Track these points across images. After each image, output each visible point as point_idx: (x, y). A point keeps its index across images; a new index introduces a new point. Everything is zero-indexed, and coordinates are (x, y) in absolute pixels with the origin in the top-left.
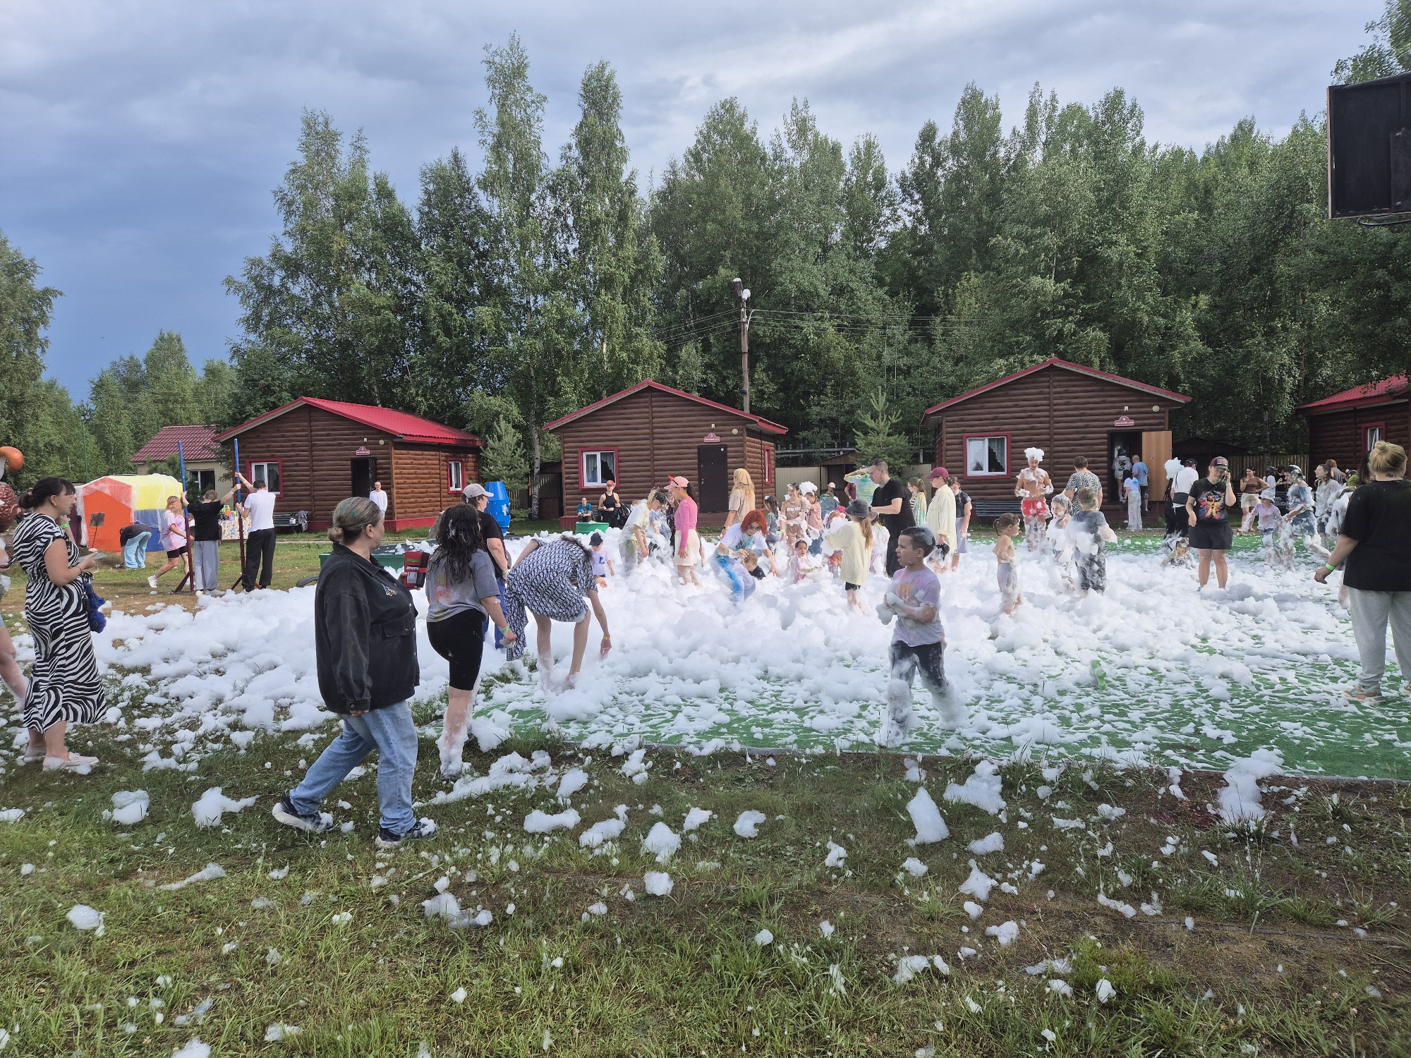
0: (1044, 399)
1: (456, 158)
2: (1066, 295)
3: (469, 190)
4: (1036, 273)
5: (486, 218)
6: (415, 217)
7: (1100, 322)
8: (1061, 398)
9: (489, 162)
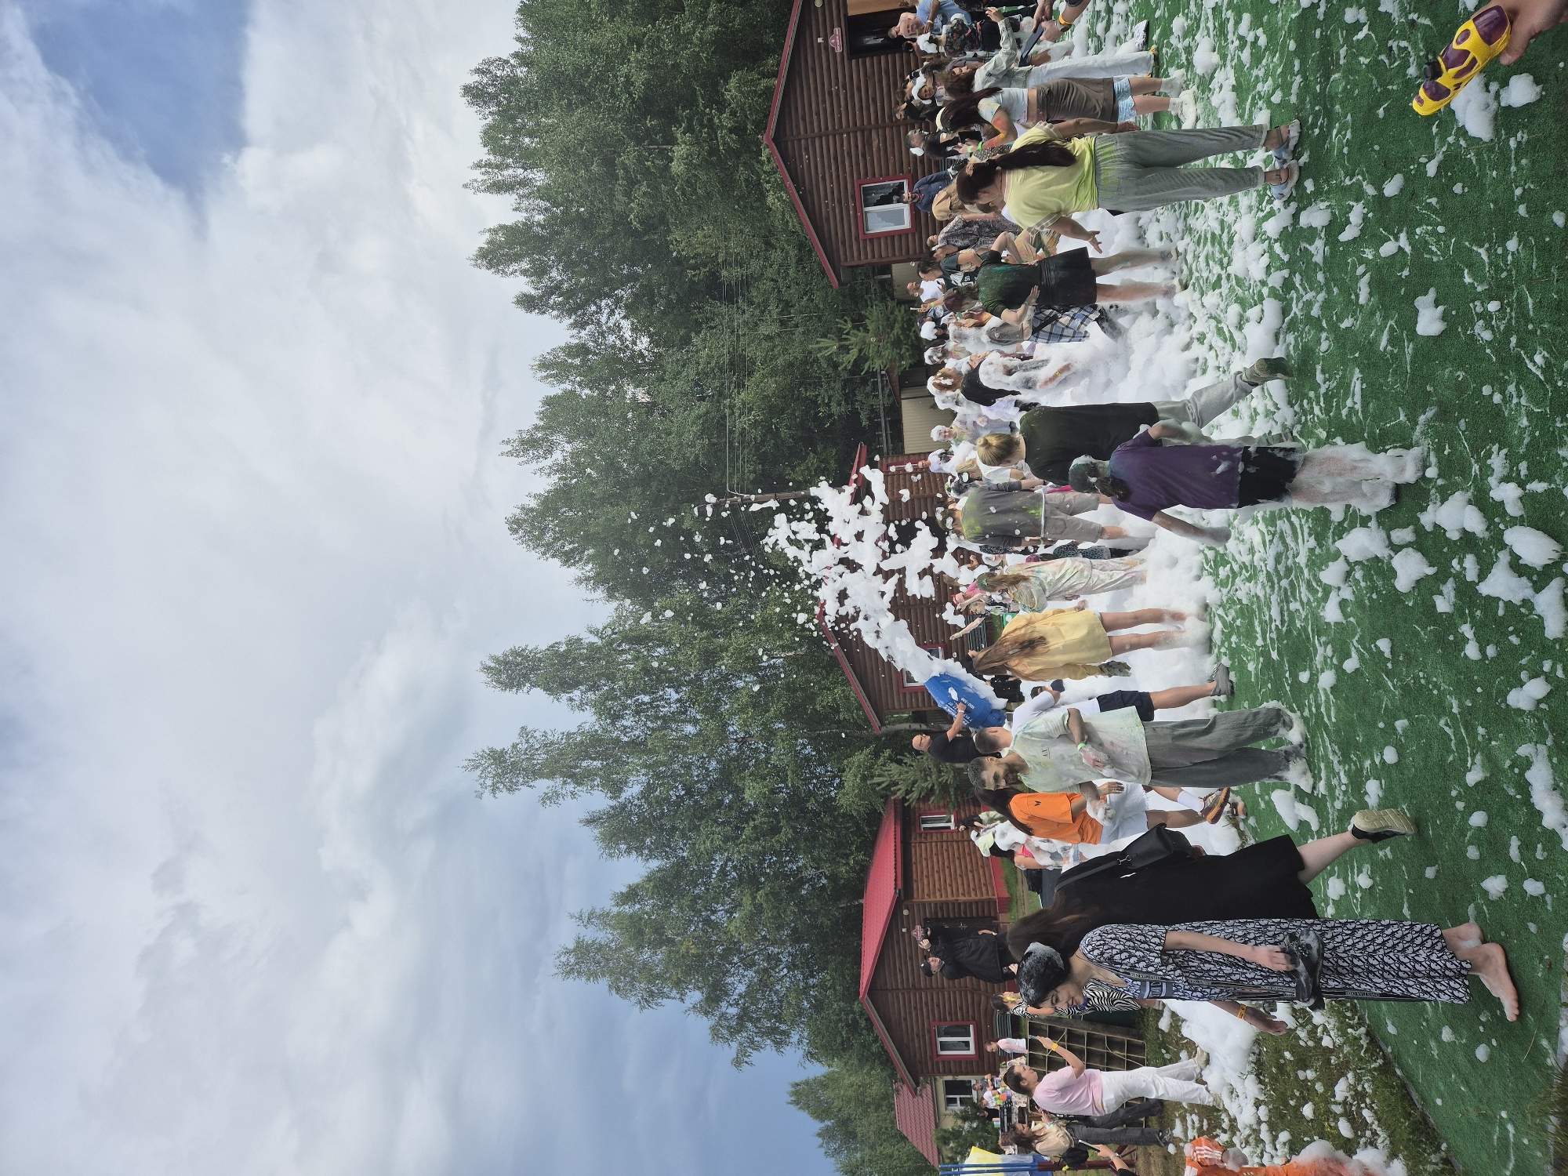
0: (813, 143)
1: (591, 821)
2: (690, 129)
3: (623, 807)
4: (667, 168)
5: (649, 789)
6: (654, 864)
7: (717, 84)
8: (812, 123)
9: (592, 788)
